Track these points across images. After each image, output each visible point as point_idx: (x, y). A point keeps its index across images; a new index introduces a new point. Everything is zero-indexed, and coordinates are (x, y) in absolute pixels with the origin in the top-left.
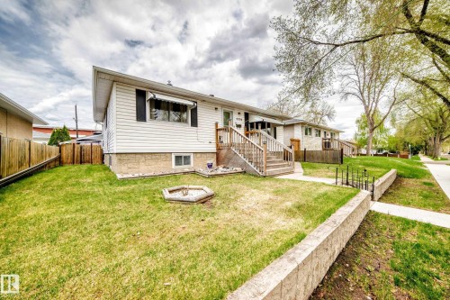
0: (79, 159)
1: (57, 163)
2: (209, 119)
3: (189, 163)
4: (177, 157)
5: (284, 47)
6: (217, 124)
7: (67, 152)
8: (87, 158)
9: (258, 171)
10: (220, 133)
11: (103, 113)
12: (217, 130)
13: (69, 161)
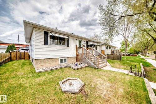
0: (19, 57)
1: (9, 60)
2: (74, 43)
3: (66, 62)
4: (61, 59)
5: (102, 16)
6: (76, 46)
7: (14, 55)
8: (23, 57)
9: (95, 66)
10: (78, 49)
11: (29, 39)
12: (77, 48)
13: (15, 58)
